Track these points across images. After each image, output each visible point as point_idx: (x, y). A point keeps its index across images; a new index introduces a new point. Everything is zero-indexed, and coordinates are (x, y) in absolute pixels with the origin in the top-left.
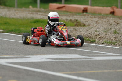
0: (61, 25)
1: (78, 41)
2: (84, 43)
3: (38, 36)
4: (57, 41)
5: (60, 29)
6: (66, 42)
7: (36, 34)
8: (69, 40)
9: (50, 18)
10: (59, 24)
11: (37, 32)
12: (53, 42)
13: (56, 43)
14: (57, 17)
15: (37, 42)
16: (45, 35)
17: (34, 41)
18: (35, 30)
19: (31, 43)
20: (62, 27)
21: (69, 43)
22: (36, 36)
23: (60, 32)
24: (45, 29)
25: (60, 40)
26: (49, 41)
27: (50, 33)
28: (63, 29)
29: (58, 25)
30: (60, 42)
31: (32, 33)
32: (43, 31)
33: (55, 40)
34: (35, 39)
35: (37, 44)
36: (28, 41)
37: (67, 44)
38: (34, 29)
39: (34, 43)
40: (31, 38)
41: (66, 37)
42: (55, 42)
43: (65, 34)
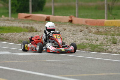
0: (56, 33)
1: (72, 48)
2: (77, 51)
3: (36, 44)
4: (52, 48)
5: (55, 37)
6: (61, 48)
7: (34, 42)
8: (63, 47)
9: (47, 28)
10: (55, 33)
11: (34, 40)
12: (48, 49)
13: (52, 50)
14: (53, 27)
15: (34, 49)
16: (42, 42)
17: (32, 48)
18: (33, 39)
19: (30, 50)
20: (57, 35)
21: (63, 49)
22: (34, 44)
23: (55, 39)
24: (42, 37)
25: (55, 47)
26: (45, 48)
27: (46, 41)
28: (58, 37)
29: (53, 33)
30: (55, 49)
31: (30, 41)
32: (40, 39)
33: (51, 46)
34: (33, 46)
35: (35, 50)
36: (26, 48)
37: (61, 50)
38: (32, 37)
39: (31, 50)
40: (29, 45)
41: (61, 44)
42: (50, 49)
43: (60, 41)
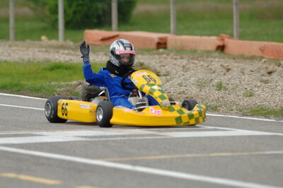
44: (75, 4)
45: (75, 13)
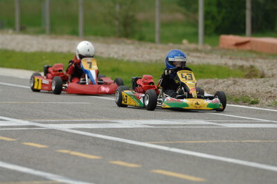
44: (224, 11)
45: (223, 19)
